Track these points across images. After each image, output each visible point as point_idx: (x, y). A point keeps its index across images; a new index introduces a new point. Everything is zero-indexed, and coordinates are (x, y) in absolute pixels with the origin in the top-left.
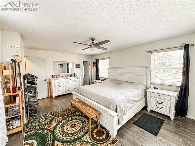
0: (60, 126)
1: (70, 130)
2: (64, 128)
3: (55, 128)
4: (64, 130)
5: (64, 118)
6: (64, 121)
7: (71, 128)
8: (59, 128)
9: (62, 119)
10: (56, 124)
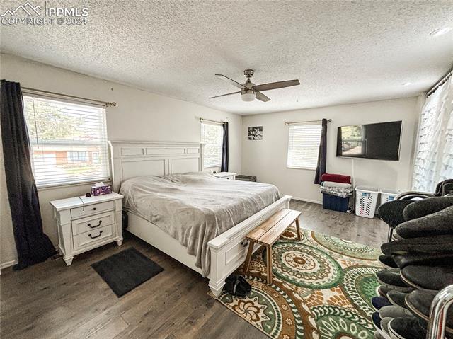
0: (318, 280)
1: (312, 262)
2: (315, 270)
3: (331, 287)
4: (319, 268)
5: (294, 287)
6: (303, 279)
7: (307, 262)
8: (323, 278)
9: (300, 289)
10: (322, 291)
